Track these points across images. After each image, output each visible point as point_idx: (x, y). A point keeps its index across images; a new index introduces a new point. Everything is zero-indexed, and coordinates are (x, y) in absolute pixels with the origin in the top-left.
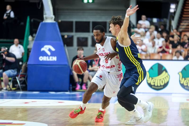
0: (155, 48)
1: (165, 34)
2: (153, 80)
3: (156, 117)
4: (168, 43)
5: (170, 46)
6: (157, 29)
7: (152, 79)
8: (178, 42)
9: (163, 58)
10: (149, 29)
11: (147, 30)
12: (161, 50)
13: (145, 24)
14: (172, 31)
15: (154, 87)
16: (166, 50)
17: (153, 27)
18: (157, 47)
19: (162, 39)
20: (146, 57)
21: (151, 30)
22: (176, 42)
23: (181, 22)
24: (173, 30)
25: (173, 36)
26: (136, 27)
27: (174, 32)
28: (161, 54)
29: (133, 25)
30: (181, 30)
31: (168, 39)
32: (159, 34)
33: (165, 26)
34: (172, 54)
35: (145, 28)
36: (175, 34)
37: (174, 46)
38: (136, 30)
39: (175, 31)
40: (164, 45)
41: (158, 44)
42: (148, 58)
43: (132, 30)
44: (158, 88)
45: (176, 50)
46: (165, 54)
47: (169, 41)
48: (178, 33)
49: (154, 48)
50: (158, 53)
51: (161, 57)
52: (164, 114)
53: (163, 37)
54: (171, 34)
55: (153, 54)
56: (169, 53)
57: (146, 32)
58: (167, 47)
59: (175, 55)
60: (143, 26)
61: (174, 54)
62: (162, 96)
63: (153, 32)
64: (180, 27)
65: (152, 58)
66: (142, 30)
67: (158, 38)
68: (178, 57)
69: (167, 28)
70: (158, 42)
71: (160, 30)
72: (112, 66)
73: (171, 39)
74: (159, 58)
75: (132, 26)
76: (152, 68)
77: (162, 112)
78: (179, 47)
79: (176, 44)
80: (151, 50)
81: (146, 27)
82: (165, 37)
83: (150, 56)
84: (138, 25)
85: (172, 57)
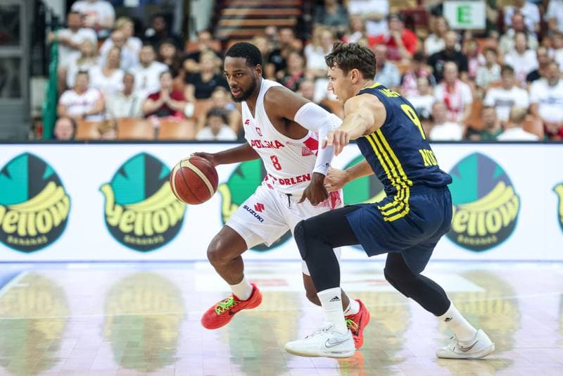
0: (135, 100)
1: (168, 50)
2: (127, 214)
3: (137, 346)
4: (179, 81)
5: (189, 91)
6: (138, 32)
7: (125, 210)
8: (215, 77)
9: (162, 136)
10: (112, 30)
11: (103, 33)
12: (155, 105)
13: (95, 13)
14: (193, 38)
15: (132, 240)
16: (174, 104)
17: (127, 25)
18: (141, 94)
19: (158, 68)
20: (101, 132)
21: (118, 35)
22: (207, 77)
23: (227, 7)
24: (197, 34)
25: (196, 57)
26: (65, 26)
27: (200, 40)
28: (155, 121)
29: (55, 19)
30: (224, 33)
31: (181, 66)
32: (149, 50)
33: (169, 18)
34: (195, 119)
35: (97, 28)
36: (203, 47)
37: (203, 92)
38: (64, 34)
39: (206, 36)
40: (164, 87)
41: (144, 86)
42: (111, 135)
43: (51, 36)
44: (144, 242)
45: (208, 105)
46: (171, 119)
47: (182, 74)
48: (216, 46)
49: (131, 100)
50: (147, 115)
51: (157, 130)
52: (167, 335)
53: (161, 59)
54: (190, 49)
55: (128, 121)
56: (184, 116)
57: (101, 40)
58: (177, 95)
59: (207, 125)
60: (90, 20)
61: (202, 118)
62: (161, 271)
63: (125, 40)
64: (223, 22)
65: (123, 134)
66: (85, 36)
67: (145, 64)
68: (216, 132)
69: (177, 27)
70: (145, 79)
71: (150, 32)
72: (302, 179)
73: (190, 65)
74: (150, 136)
75: (48, 19)
76: (122, 171)
77: (159, 327)
78: (220, 96)
79: (208, 83)
80: (120, 108)
81: (102, 22)
82: (169, 62)
83: (116, 128)
84: (73, 19)
85: (196, 131)
